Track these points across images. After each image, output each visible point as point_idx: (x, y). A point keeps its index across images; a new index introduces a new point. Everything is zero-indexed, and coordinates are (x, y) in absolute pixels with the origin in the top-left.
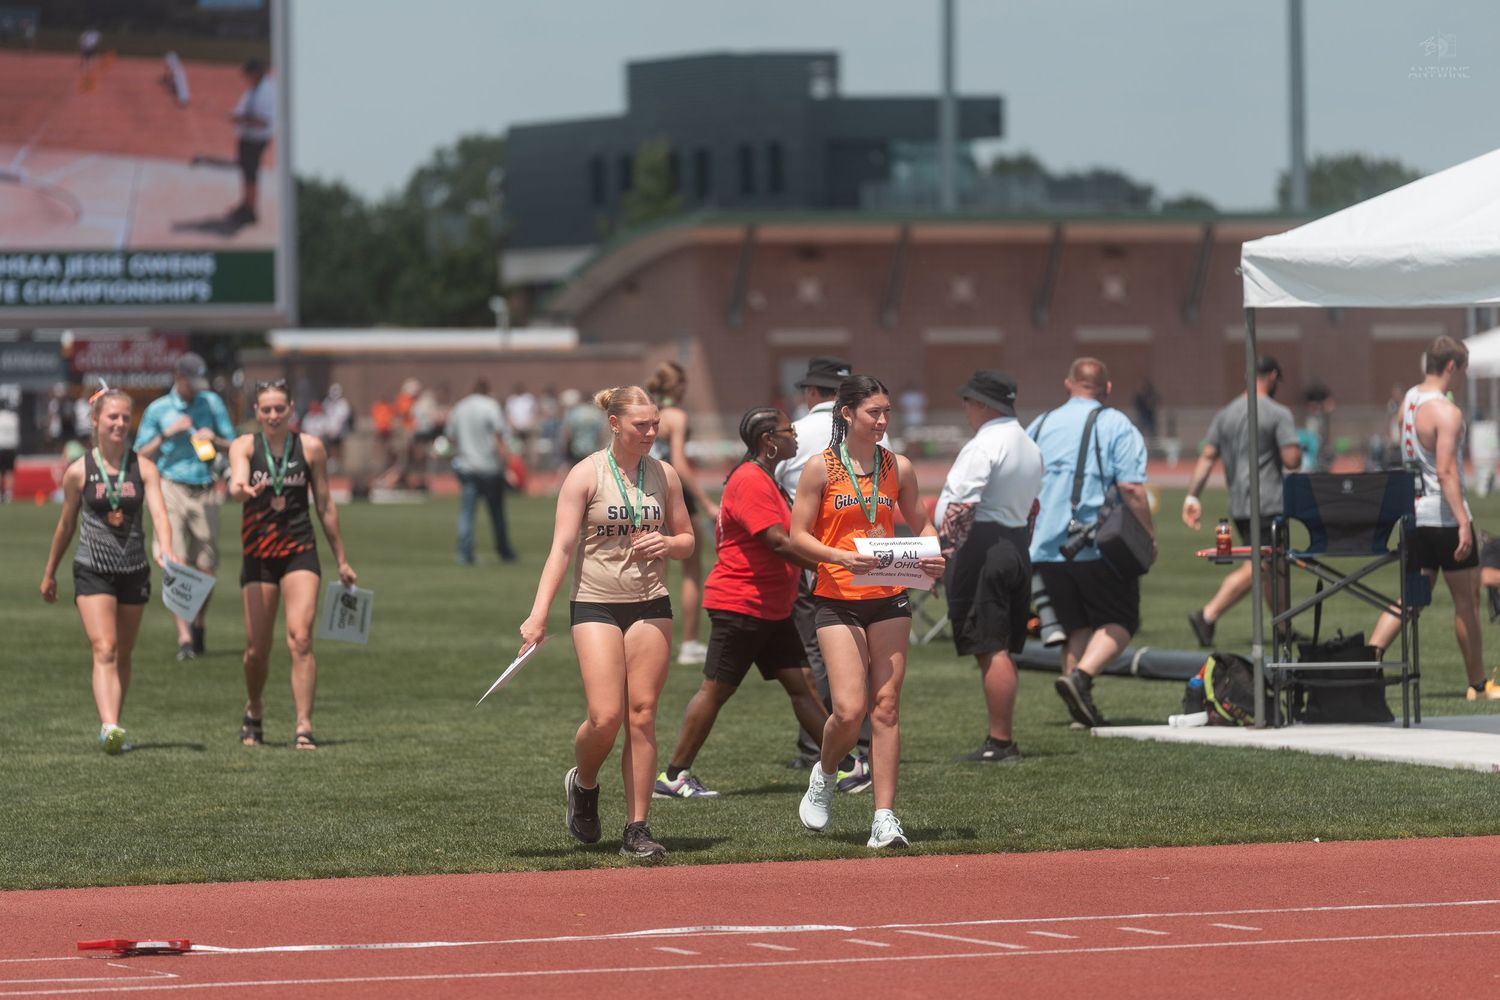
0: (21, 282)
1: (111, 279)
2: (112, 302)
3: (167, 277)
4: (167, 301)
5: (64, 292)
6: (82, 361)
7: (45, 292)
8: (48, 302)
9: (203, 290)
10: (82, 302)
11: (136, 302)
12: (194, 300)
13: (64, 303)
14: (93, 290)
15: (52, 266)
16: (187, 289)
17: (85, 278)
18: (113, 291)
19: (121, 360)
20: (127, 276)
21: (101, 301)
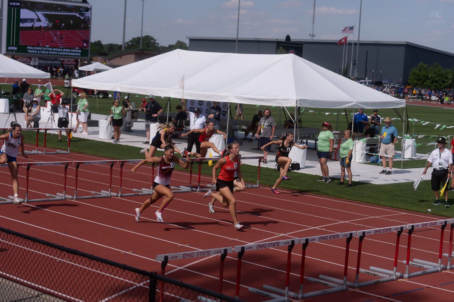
0: (58, 52)
1: (69, 52)
2: (69, 55)
3: (75, 52)
4: (75, 56)
5: (63, 53)
6: (64, 63)
7: (61, 53)
8: (61, 55)
9: (80, 55)
10: (65, 55)
11: (72, 55)
12: (78, 56)
13: (63, 55)
14: (66, 54)
15: (62, 50)
16: (78, 54)
17: (65, 52)
18: (69, 54)
19: (68, 63)
20: (71, 52)
21: (67, 55)
